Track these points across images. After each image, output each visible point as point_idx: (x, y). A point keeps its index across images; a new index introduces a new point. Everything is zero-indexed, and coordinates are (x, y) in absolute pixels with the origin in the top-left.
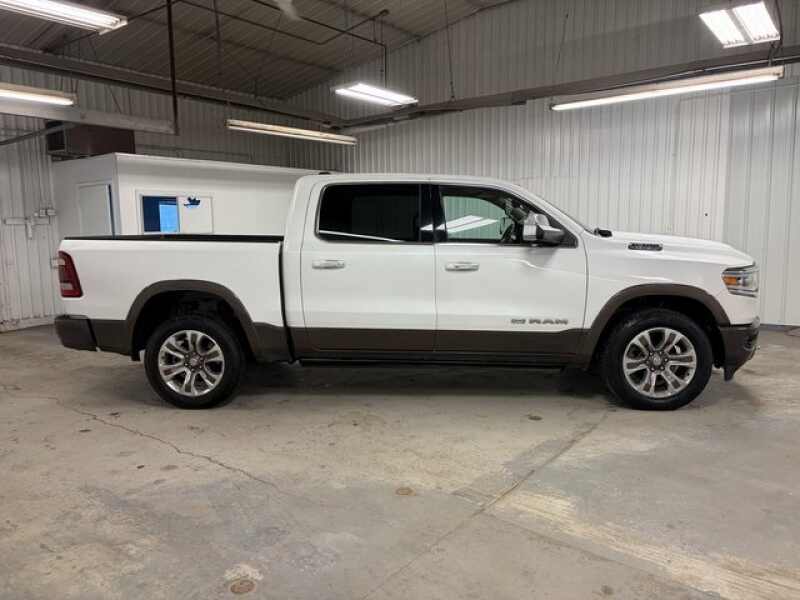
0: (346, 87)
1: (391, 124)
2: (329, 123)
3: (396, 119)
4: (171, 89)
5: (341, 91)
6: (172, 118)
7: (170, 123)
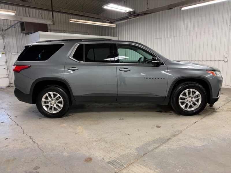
0: (106, 6)
1: (128, 20)
2: (108, 20)
3: (129, 18)
4: (51, 10)
5: (105, 7)
6: (52, 19)
7: (52, 21)
